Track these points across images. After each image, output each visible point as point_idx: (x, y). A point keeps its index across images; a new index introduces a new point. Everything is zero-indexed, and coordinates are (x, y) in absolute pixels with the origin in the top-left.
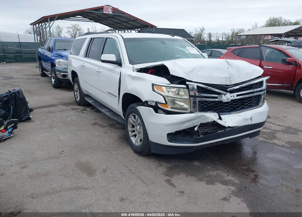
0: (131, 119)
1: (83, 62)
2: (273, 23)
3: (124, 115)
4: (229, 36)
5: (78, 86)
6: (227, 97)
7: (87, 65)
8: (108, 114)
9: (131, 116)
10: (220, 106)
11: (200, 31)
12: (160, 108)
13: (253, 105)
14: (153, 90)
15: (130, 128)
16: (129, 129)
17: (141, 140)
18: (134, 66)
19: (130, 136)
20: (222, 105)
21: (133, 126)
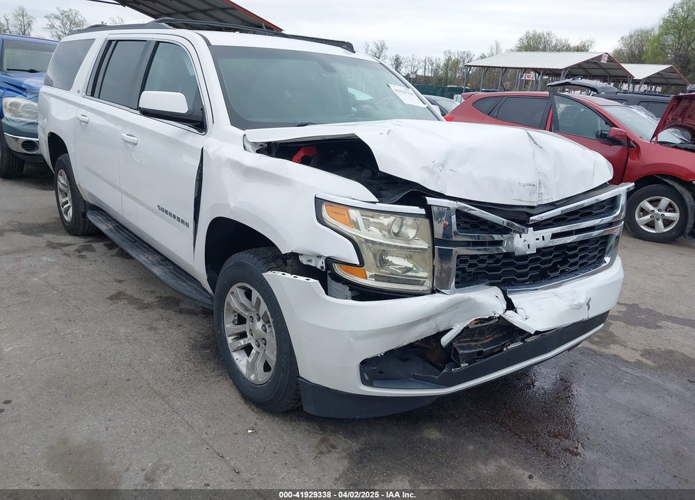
0: (235, 299)
1: (83, 112)
2: (533, 44)
3: (212, 281)
4: (438, 66)
5: (68, 177)
6: (526, 242)
7: (94, 119)
8: (157, 271)
9: (235, 288)
10: (504, 265)
11: (376, 50)
12: (339, 279)
13: (590, 262)
14: (320, 219)
15: (229, 326)
16: (227, 326)
17: (267, 367)
18: (247, 132)
19: (231, 350)
20: (512, 264)
21: (241, 320)
